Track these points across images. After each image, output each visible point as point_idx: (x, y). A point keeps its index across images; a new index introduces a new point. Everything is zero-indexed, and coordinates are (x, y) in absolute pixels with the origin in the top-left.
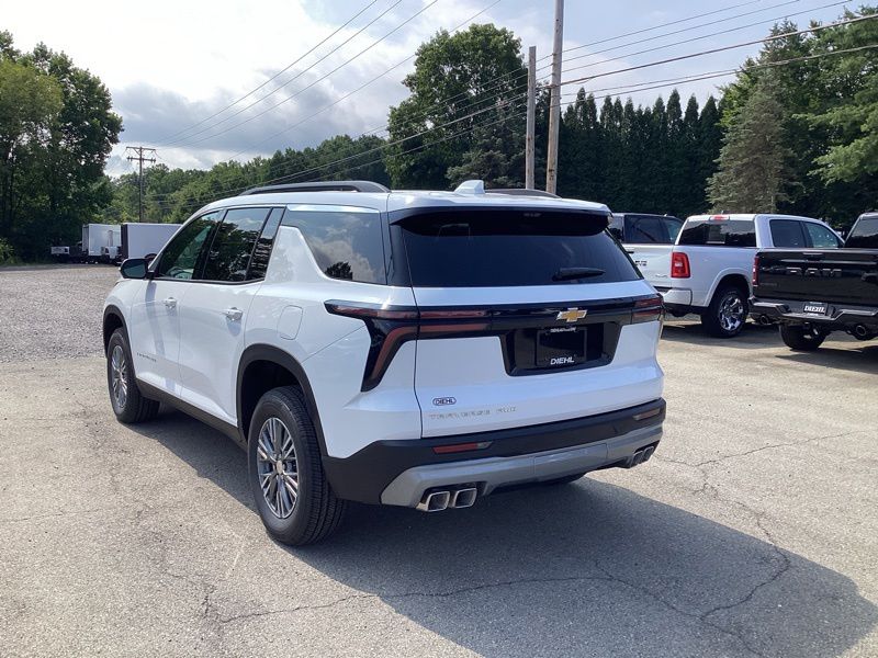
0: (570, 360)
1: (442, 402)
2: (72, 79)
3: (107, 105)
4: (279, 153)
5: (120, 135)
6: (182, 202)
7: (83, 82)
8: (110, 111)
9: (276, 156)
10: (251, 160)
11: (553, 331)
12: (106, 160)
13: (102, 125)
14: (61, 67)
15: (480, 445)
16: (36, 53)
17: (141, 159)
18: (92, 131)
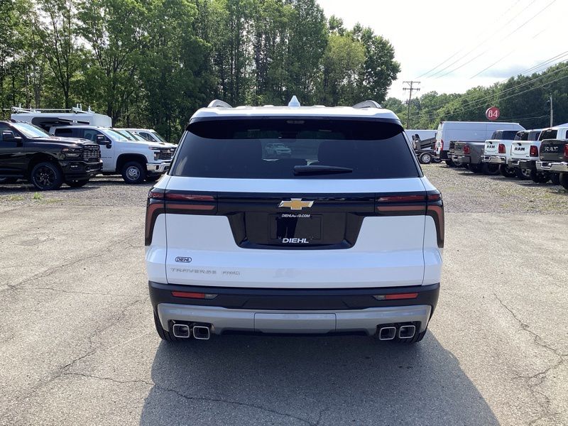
0: (304, 241)
1: (181, 259)
2: (373, 43)
3: (392, 56)
4: (513, 78)
5: (398, 75)
6: (442, 115)
7: (379, 44)
8: (394, 60)
9: (509, 81)
10: (492, 85)
11: (285, 216)
12: (388, 91)
13: (387, 69)
14: (368, 36)
15: (208, 296)
16: (355, 29)
17: (411, 89)
18: (382, 73)
